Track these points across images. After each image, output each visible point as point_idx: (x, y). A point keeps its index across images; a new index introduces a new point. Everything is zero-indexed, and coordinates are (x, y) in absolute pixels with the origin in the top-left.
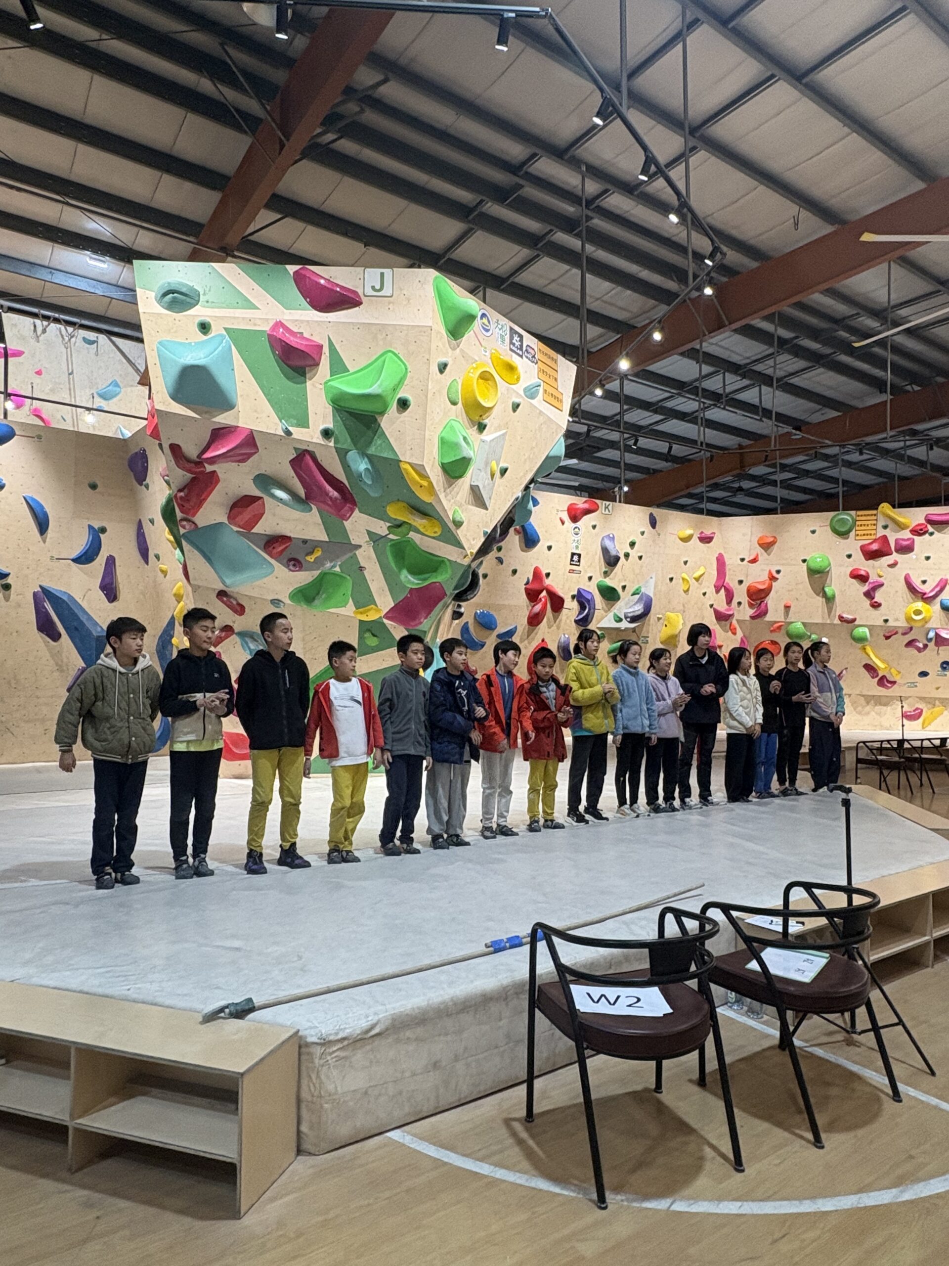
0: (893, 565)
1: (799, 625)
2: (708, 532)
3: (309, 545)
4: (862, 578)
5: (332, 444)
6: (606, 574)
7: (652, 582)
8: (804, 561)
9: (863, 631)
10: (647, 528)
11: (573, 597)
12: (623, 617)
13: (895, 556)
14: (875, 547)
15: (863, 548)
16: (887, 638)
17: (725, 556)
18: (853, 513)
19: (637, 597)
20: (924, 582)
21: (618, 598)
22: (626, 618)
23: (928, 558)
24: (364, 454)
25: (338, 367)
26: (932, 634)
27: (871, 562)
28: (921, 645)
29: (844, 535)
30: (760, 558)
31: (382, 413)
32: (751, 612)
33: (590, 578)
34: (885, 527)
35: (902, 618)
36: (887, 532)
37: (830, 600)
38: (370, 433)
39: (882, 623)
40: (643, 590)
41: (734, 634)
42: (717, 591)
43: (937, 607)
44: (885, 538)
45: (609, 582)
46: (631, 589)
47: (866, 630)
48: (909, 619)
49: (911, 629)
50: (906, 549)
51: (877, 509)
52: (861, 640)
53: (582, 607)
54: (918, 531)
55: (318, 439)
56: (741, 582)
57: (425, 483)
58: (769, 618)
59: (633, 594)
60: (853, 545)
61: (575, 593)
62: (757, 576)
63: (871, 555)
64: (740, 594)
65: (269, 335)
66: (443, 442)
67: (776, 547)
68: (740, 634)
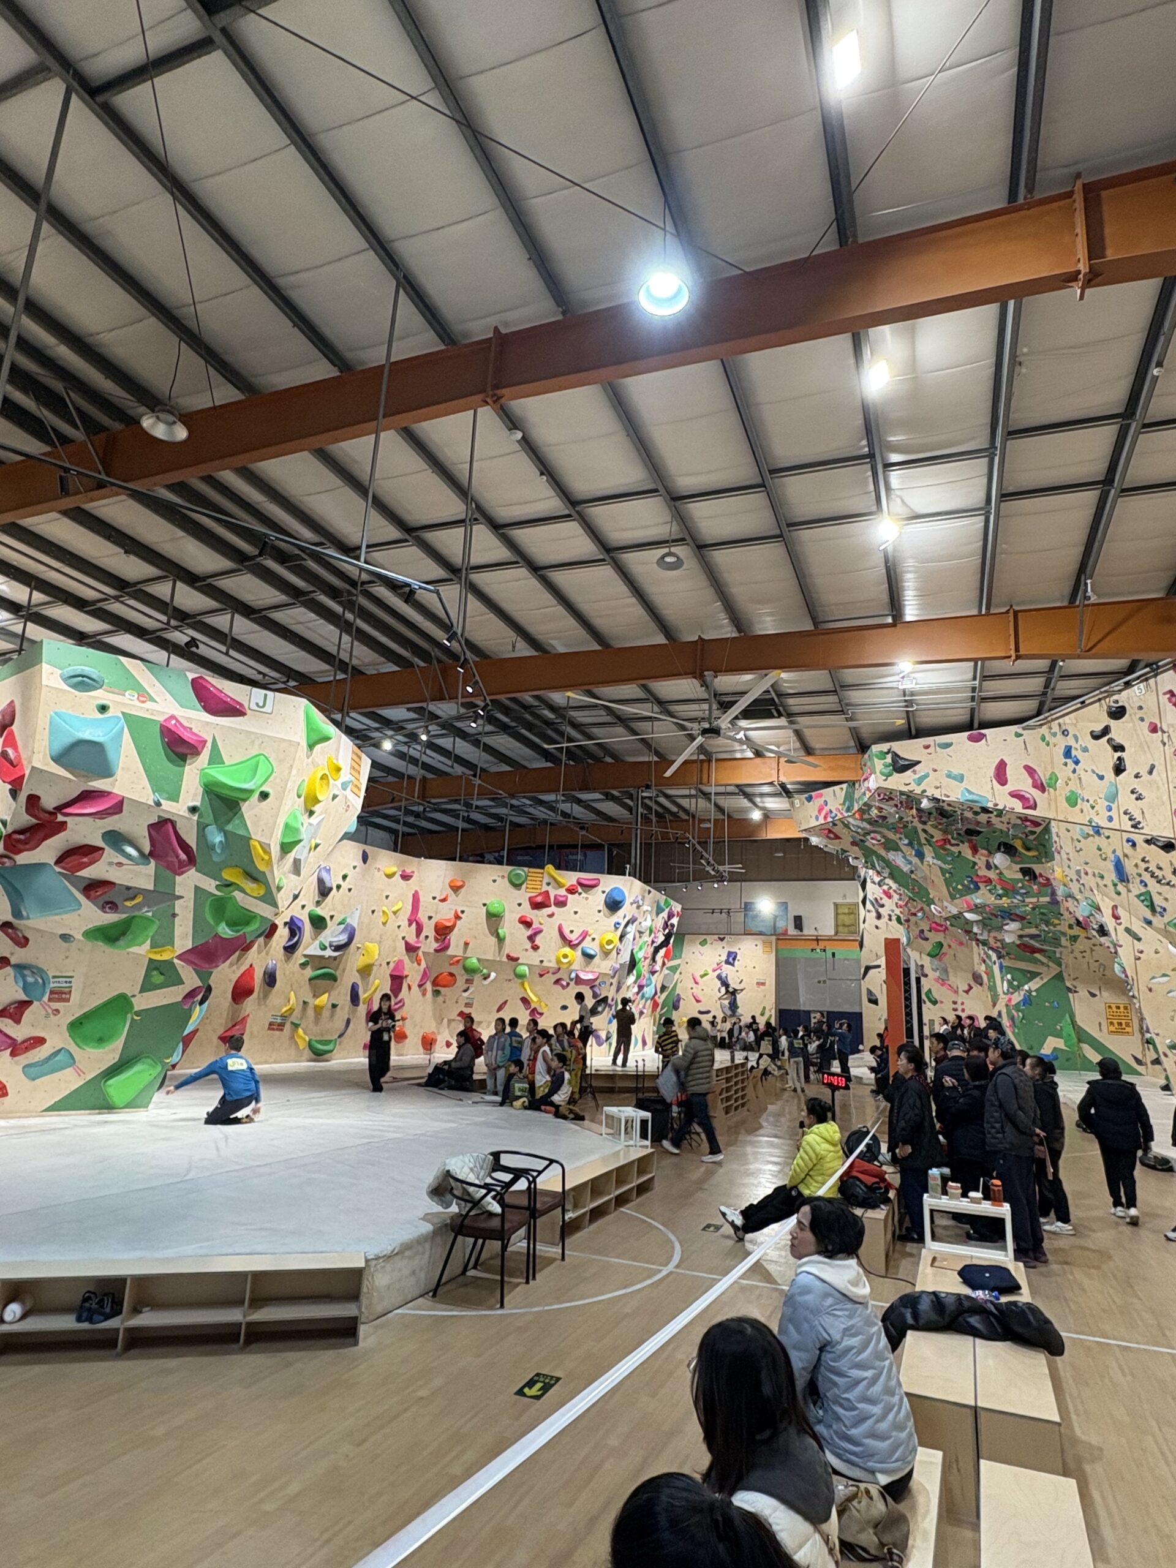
0: (551, 916)
1: (474, 961)
2: (408, 871)
3: (131, 892)
4: (527, 924)
5: (196, 818)
6: (318, 903)
7: (357, 913)
8: (484, 905)
9: (523, 969)
10: (359, 862)
11: (286, 924)
12: (327, 945)
13: (553, 909)
14: (539, 899)
15: (530, 899)
16: (541, 976)
17: (421, 894)
18: (526, 869)
19: (342, 926)
20: (572, 932)
21: (326, 927)
22: (331, 946)
23: (576, 913)
24: (221, 829)
25: (216, 758)
26: (573, 975)
27: (536, 911)
28: (564, 983)
29: (517, 886)
30: (449, 899)
31: (245, 800)
32: (435, 945)
33: (303, 907)
34: (548, 884)
35: (554, 961)
36: (549, 888)
37: (501, 940)
38: (231, 814)
39: (538, 963)
40: (348, 920)
41: (419, 964)
42: (410, 925)
43: (579, 953)
44: (547, 892)
45: (319, 911)
46: (337, 919)
47: (526, 968)
48: (559, 962)
49: (559, 969)
50: (561, 903)
51: (543, 868)
52: (521, 977)
53: (293, 934)
54: (571, 891)
55: (184, 812)
56: (430, 918)
57: (266, 857)
58: (450, 952)
59: (340, 924)
60: (523, 896)
61: (288, 920)
62: (445, 914)
63: (537, 906)
64: (429, 930)
65: (162, 726)
66: (287, 826)
67: (463, 890)
68: (423, 965)
